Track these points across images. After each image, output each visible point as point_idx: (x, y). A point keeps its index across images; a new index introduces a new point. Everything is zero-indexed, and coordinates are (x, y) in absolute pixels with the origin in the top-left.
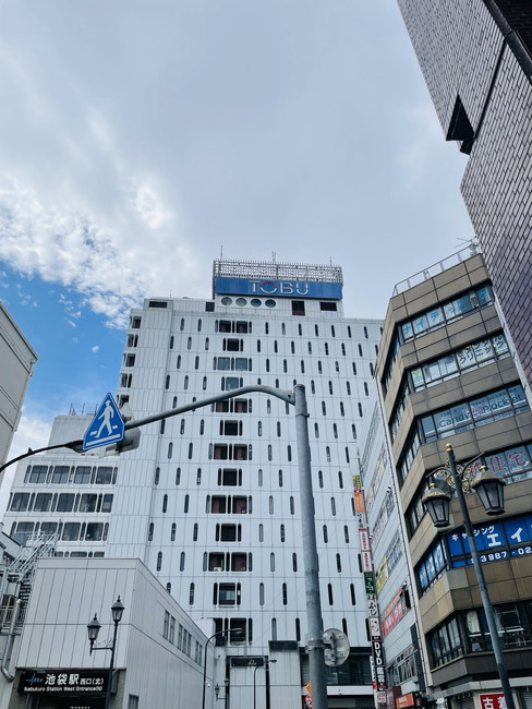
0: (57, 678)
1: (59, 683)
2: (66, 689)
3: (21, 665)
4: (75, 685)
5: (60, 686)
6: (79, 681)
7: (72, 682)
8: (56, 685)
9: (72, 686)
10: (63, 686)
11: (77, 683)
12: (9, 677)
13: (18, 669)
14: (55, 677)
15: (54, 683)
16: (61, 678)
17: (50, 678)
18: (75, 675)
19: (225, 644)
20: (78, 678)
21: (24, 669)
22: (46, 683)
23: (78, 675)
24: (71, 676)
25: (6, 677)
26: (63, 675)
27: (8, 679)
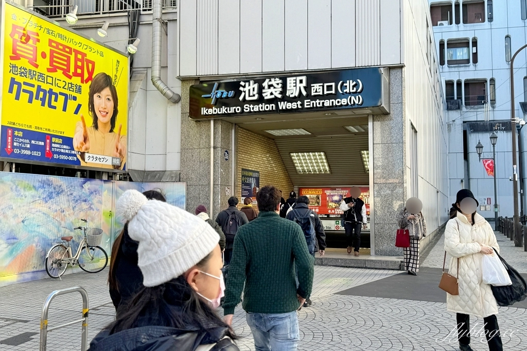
0: (261, 89)
1: (267, 95)
2: (282, 105)
3: (189, 71)
4: (300, 97)
5: (269, 101)
6: (307, 88)
7: (292, 91)
8: (261, 100)
9: (294, 99)
10: (275, 101)
11: (304, 93)
12: (170, 94)
13: (184, 80)
14: (256, 86)
15: (256, 97)
16: (270, 86)
17: (246, 89)
18: (299, 78)
19: (459, 108)
20: (304, 84)
21: (197, 79)
22: (241, 98)
23: (304, 78)
24: (290, 81)
25: (164, 94)
26: (273, 82)
27: (170, 99)
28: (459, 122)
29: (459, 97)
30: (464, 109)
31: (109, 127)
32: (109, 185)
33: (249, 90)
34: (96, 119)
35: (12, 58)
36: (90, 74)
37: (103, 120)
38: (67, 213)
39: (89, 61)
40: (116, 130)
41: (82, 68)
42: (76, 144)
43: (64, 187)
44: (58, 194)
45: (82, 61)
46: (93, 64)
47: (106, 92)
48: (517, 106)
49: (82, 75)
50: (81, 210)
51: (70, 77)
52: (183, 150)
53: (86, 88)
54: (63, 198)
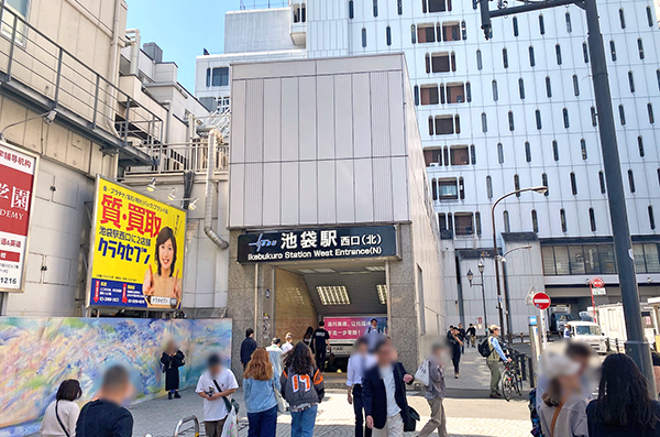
0: (299, 239)
1: (304, 244)
2: (317, 253)
3: (237, 223)
4: (332, 247)
5: (306, 250)
6: (338, 240)
7: (326, 242)
8: (299, 248)
9: (327, 249)
10: (311, 249)
11: (335, 244)
12: (220, 242)
13: (232, 230)
14: (295, 237)
15: (295, 246)
16: (306, 238)
17: (287, 239)
18: (330, 232)
19: (451, 238)
20: (335, 236)
21: (244, 229)
22: (283, 247)
23: (335, 232)
24: (323, 234)
25: (215, 242)
26: (309, 234)
27: (219, 246)
28: (451, 249)
29: (451, 228)
30: (455, 238)
31: (169, 271)
32: (168, 323)
33: (290, 240)
34: (160, 266)
35: (102, 222)
36: (157, 229)
37: (165, 266)
38: (137, 350)
39: (157, 218)
40: (174, 275)
41: (151, 225)
42: (144, 289)
43: (136, 327)
44: (132, 333)
45: (152, 219)
46: (160, 220)
47: (169, 242)
48: (498, 235)
49: (151, 231)
50: (148, 346)
51: (143, 233)
52: (230, 290)
53: (154, 241)
54: (135, 337)
